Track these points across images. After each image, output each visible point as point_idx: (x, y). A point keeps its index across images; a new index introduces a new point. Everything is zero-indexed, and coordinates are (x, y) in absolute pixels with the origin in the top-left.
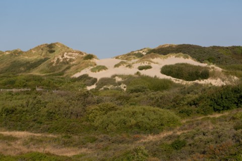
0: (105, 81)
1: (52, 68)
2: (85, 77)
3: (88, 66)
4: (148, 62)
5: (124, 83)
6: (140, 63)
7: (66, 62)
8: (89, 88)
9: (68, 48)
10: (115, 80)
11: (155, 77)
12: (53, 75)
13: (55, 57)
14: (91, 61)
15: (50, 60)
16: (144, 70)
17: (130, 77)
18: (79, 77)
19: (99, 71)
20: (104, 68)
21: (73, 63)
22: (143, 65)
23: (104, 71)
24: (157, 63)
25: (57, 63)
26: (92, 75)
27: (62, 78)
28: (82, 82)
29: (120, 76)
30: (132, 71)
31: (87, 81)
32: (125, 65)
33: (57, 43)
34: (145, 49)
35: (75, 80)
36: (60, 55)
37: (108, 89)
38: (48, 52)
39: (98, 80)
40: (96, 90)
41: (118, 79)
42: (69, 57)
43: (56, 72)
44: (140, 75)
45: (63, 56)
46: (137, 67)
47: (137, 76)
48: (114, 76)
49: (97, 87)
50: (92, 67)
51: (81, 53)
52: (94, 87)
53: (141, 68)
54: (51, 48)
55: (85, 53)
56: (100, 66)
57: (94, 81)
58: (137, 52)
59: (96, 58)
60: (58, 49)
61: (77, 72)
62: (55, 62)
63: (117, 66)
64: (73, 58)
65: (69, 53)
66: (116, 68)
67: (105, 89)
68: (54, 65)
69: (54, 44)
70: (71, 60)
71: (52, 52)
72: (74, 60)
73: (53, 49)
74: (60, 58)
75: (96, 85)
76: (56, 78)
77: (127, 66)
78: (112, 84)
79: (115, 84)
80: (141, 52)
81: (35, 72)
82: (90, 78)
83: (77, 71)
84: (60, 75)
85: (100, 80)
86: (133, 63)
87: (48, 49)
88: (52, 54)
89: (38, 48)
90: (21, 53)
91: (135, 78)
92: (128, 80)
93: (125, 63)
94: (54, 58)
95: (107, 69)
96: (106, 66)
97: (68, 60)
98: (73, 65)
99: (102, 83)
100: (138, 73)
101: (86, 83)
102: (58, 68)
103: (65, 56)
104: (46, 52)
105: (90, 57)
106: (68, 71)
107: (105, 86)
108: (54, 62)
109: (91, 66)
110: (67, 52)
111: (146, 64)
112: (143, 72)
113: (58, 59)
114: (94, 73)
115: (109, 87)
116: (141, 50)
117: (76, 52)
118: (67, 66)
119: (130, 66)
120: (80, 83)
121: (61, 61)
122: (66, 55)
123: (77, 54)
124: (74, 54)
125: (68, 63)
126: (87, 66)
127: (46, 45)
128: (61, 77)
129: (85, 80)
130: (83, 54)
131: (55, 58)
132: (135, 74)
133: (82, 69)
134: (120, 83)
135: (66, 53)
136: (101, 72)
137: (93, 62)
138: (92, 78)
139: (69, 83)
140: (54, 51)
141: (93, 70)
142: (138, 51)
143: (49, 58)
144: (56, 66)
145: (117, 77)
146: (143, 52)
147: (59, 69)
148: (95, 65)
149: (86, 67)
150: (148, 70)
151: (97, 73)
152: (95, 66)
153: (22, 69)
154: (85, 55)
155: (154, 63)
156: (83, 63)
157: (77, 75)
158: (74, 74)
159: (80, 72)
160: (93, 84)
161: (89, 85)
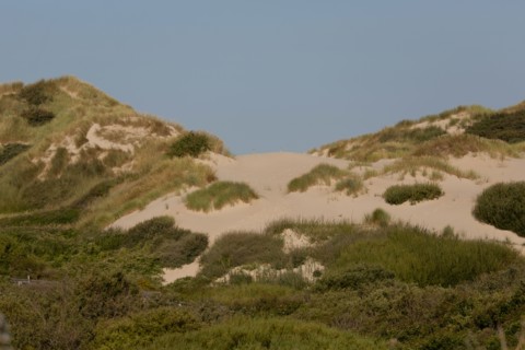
0: (239, 248)
1: (32, 192)
2: (161, 229)
3: (177, 185)
4: (430, 171)
5: (317, 255)
6: (396, 176)
7: (93, 166)
8: (170, 276)
9: (113, 103)
10: (281, 243)
11: (448, 231)
12: (32, 219)
13: (49, 141)
14: (197, 161)
15: (26, 154)
16: (407, 203)
17: (345, 230)
18: (132, 231)
19: (218, 206)
20: (243, 192)
21: (126, 168)
22: (409, 181)
23: (240, 205)
24: (471, 176)
25: (55, 171)
26: (191, 221)
27: (65, 233)
28: (143, 252)
29: (301, 228)
31: (166, 244)
32: (334, 182)
33: (64, 81)
34: (460, 109)
35: (117, 241)
36: (72, 133)
37: (249, 279)
38: (23, 121)
39: (212, 241)
40: (199, 283)
41: (294, 241)
42: (106, 144)
43: (48, 208)
44: (384, 224)
45: (82, 140)
46: (383, 190)
47: (374, 228)
48: (279, 227)
49: (204, 272)
50: (194, 189)
51: (159, 127)
52: (191, 270)
53: (395, 197)
54: (36, 103)
55: (179, 129)
56: (226, 185)
57: (194, 246)
58: (424, 125)
59: (220, 151)
60: (66, 106)
61: (129, 208)
62: (48, 167)
63: (298, 184)
64: (125, 148)
65: (111, 128)
66: (297, 194)
67: (239, 280)
68: (42, 177)
69: (52, 85)
70: (115, 157)
72: (126, 158)
73: (45, 107)
74: (72, 148)
75: (202, 261)
76: (41, 234)
77: (339, 188)
78: (264, 260)
79: (278, 260)
80: (442, 124)
82: (180, 234)
83: (130, 205)
84: (63, 220)
85: (217, 243)
86: (368, 175)
87: (25, 106)
88: (40, 130)
91: (362, 235)
92: (334, 241)
93: (333, 171)
94: (44, 149)
95: (255, 196)
96: (254, 185)
97: (101, 157)
98: (120, 180)
99: (226, 256)
100: (378, 216)
101: (160, 253)
102: (57, 190)
103: (93, 140)
104: (16, 121)
105: (194, 144)
106: (98, 205)
107: (236, 270)
108: (42, 165)
109: (192, 182)
110: (102, 124)
111: (421, 178)
112: (404, 214)
113: (62, 153)
114: (201, 212)
115: (253, 273)
116: (443, 116)
117: (138, 124)
118: (95, 182)
119: (351, 186)
120: (137, 254)
121: (74, 160)
122: (98, 133)
123: (142, 132)
124: (129, 129)
125: (100, 169)
126: (174, 183)
127: (16, 86)
128: (67, 227)
129: (158, 243)
130: (166, 132)
131: (48, 146)
132: (367, 220)
133: (154, 197)
134: (298, 258)
135: (95, 127)
136: (227, 208)
137: (201, 168)
138: (188, 232)
139: (92, 252)
140: (50, 117)
141: (194, 203)
142: (432, 119)
143: (25, 148)
144: (50, 185)
145: (288, 231)
146: (453, 123)
147: (64, 194)
148: (211, 178)
149: (169, 189)
150: (425, 204)
151: (213, 213)
152: (208, 185)
154: (175, 135)
155: (459, 175)
156: (160, 171)
157: (128, 222)
158: (117, 216)
159: (141, 207)
160: (189, 260)
161: (177, 264)
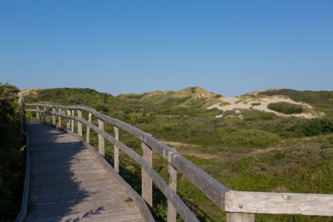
0: (228, 113)
1: (193, 103)
2: (215, 109)
5: (242, 114)
6: (252, 101)
7: (202, 99)
8: (218, 117)
10: (235, 112)
14: (219, 99)
15: (192, 98)
17: (246, 110)
18: (211, 109)
19: (224, 106)
20: (228, 104)
22: (255, 102)
23: (228, 106)
24: (265, 102)
28: (213, 113)
29: (238, 109)
30: (248, 106)
31: (217, 112)
32: (242, 102)
35: (208, 111)
39: (224, 111)
40: (222, 118)
41: (237, 112)
43: (196, 105)
45: (201, 95)
46: (251, 103)
47: (251, 110)
48: (235, 109)
52: (221, 116)
53: (253, 105)
54: (193, 90)
55: (216, 94)
56: (225, 102)
57: (221, 112)
58: (251, 94)
59: (223, 97)
60: (197, 91)
62: (196, 99)
65: (205, 94)
66: (237, 104)
67: (229, 118)
70: (206, 98)
71: (194, 92)
74: (199, 96)
75: (223, 115)
76: (196, 109)
77: (244, 103)
78: (233, 115)
79: (235, 115)
81: (183, 105)
82: (219, 110)
83: (210, 105)
86: (248, 101)
87: (191, 90)
88: (194, 94)
89: (185, 90)
90: (174, 93)
91: (249, 111)
92: (244, 112)
95: (230, 104)
96: (229, 102)
97: (204, 98)
98: (207, 101)
99: (226, 114)
100: (251, 108)
102: (197, 103)
105: (219, 96)
106: (204, 105)
107: (228, 116)
109: (219, 102)
111: (257, 102)
112: (255, 107)
114: (221, 107)
119: (246, 103)
121: (200, 98)
129: (215, 112)
130: (214, 94)
131: (196, 96)
132: (249, 108)
133: (213, 104)
134: (238, 114)
136: (226, 106)
139: (205, 113)
146: (255, 93)
148: (222, 101)
149: (216, 103)
150: (258, 106)
152: (222, 103)
153: (175, 103)
155: (263, 101)
156: (214, 100)
159: (212, 106)
160: (220, 114)
161: (218, 115)
